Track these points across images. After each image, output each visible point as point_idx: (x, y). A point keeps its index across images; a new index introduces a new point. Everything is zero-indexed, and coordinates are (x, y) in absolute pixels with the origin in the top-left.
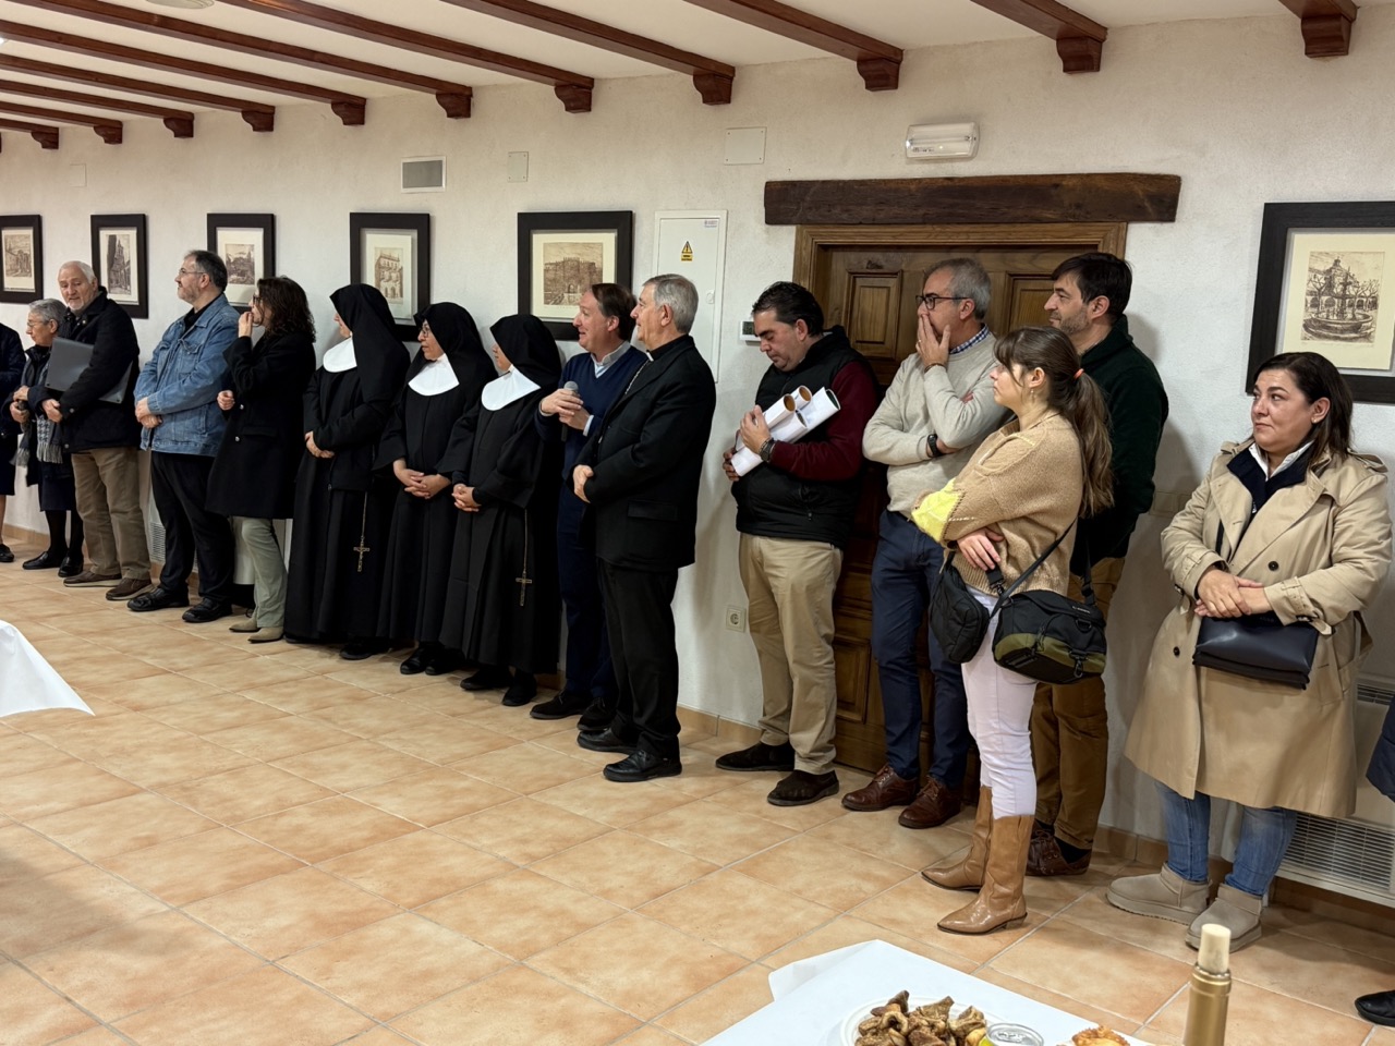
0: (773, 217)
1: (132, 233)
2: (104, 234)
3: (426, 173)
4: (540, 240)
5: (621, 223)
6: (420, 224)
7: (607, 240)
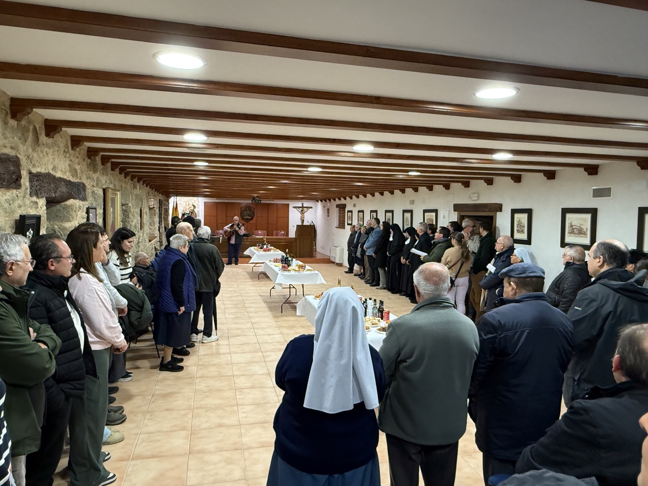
0: (455, 210)
1: (375, 213)
2: (372, 214)
3: (412, 202)
4: (426, 214)
5: (436, 211)
6: (411, 212)
7: (434, 214)
